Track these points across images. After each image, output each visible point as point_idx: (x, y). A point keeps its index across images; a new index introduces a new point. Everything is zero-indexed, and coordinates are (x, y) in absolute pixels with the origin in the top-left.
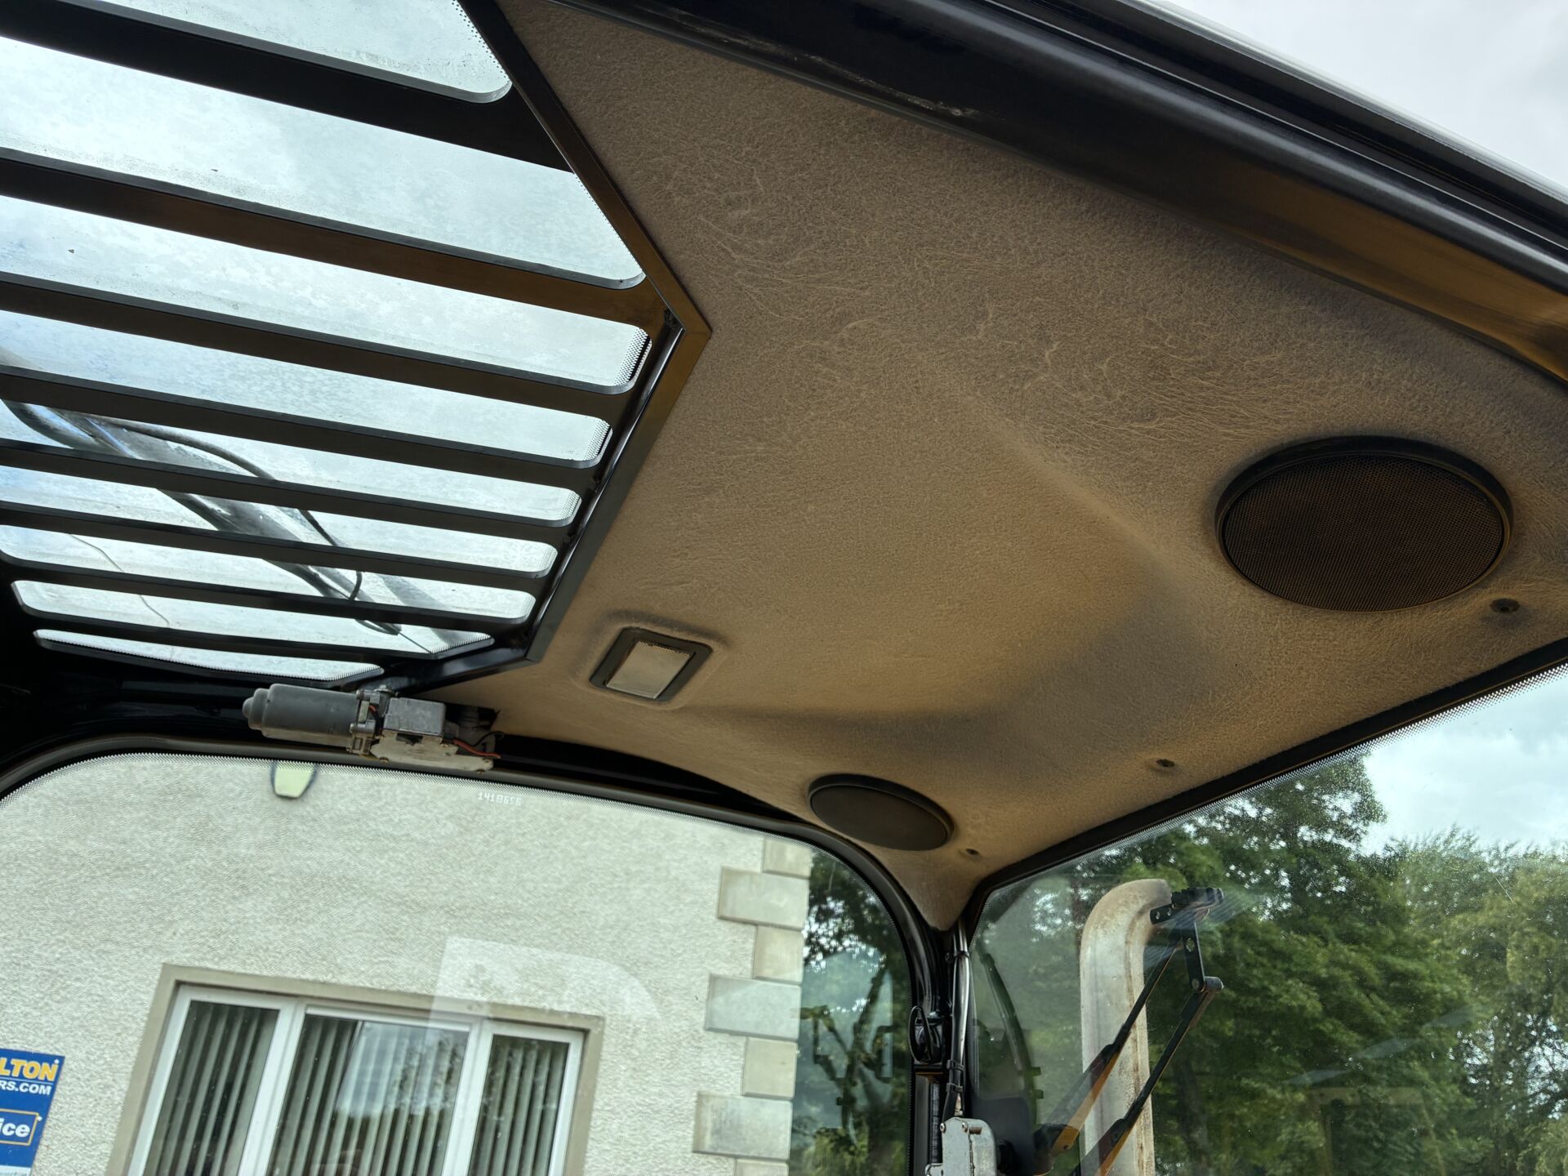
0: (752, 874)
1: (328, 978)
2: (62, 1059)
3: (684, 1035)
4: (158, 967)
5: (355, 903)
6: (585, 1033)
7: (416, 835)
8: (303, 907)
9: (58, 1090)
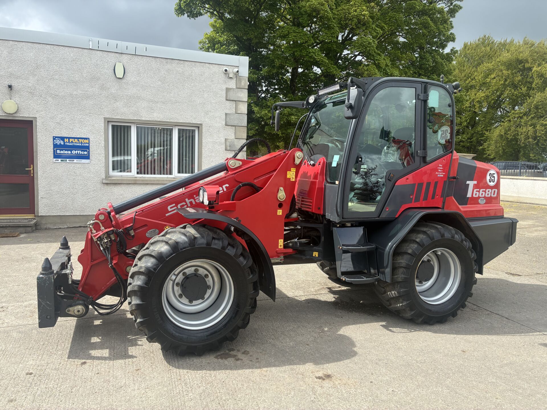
0: (233, 89)
1: (140, 119)
2: (89, 138)
3: (221, 127)
4: (103, 118)
6: (199, 127)
7: (152, 85)
9: (90, 145)
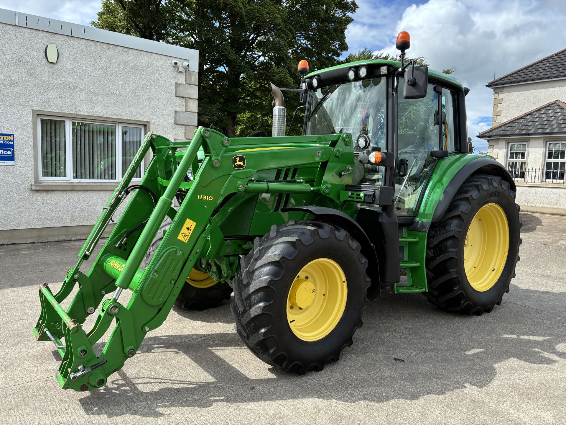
0: (183, 84)
1: (77, 113)
2: (13, 135)
3: (170, 126)
4: (32, 111)
5: (79, 93)
6: (145, 126)
7: (91, 74)
8: (65, 94)
9: (15, 143)
